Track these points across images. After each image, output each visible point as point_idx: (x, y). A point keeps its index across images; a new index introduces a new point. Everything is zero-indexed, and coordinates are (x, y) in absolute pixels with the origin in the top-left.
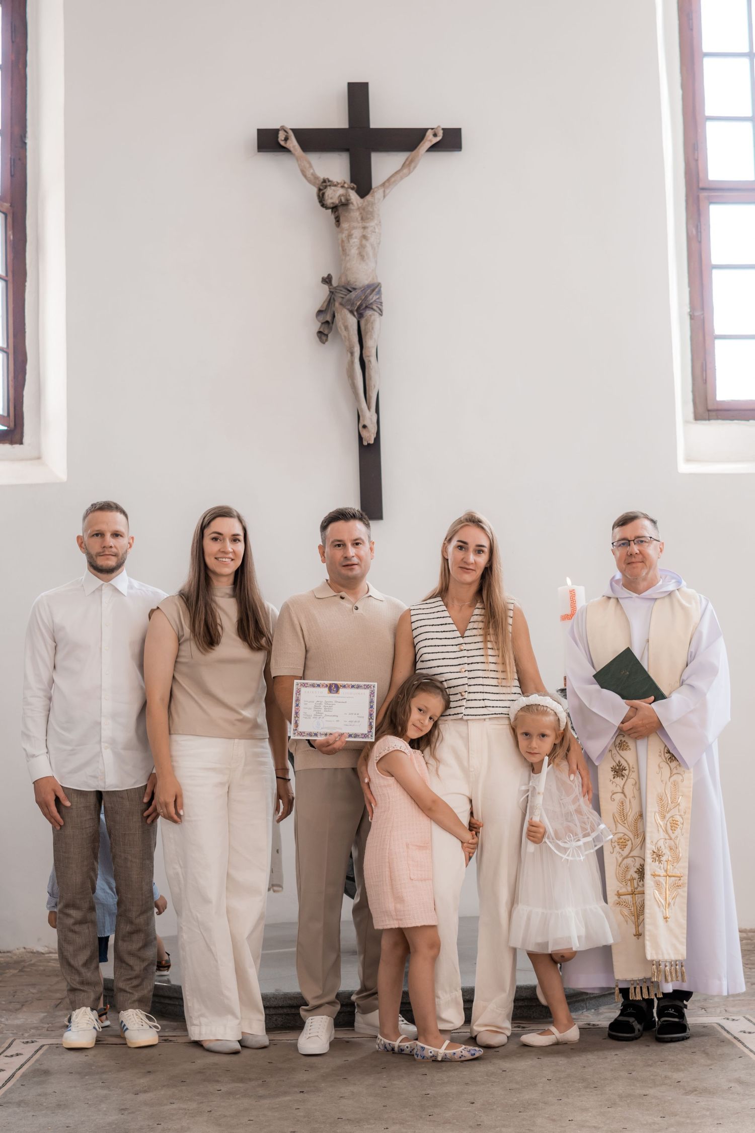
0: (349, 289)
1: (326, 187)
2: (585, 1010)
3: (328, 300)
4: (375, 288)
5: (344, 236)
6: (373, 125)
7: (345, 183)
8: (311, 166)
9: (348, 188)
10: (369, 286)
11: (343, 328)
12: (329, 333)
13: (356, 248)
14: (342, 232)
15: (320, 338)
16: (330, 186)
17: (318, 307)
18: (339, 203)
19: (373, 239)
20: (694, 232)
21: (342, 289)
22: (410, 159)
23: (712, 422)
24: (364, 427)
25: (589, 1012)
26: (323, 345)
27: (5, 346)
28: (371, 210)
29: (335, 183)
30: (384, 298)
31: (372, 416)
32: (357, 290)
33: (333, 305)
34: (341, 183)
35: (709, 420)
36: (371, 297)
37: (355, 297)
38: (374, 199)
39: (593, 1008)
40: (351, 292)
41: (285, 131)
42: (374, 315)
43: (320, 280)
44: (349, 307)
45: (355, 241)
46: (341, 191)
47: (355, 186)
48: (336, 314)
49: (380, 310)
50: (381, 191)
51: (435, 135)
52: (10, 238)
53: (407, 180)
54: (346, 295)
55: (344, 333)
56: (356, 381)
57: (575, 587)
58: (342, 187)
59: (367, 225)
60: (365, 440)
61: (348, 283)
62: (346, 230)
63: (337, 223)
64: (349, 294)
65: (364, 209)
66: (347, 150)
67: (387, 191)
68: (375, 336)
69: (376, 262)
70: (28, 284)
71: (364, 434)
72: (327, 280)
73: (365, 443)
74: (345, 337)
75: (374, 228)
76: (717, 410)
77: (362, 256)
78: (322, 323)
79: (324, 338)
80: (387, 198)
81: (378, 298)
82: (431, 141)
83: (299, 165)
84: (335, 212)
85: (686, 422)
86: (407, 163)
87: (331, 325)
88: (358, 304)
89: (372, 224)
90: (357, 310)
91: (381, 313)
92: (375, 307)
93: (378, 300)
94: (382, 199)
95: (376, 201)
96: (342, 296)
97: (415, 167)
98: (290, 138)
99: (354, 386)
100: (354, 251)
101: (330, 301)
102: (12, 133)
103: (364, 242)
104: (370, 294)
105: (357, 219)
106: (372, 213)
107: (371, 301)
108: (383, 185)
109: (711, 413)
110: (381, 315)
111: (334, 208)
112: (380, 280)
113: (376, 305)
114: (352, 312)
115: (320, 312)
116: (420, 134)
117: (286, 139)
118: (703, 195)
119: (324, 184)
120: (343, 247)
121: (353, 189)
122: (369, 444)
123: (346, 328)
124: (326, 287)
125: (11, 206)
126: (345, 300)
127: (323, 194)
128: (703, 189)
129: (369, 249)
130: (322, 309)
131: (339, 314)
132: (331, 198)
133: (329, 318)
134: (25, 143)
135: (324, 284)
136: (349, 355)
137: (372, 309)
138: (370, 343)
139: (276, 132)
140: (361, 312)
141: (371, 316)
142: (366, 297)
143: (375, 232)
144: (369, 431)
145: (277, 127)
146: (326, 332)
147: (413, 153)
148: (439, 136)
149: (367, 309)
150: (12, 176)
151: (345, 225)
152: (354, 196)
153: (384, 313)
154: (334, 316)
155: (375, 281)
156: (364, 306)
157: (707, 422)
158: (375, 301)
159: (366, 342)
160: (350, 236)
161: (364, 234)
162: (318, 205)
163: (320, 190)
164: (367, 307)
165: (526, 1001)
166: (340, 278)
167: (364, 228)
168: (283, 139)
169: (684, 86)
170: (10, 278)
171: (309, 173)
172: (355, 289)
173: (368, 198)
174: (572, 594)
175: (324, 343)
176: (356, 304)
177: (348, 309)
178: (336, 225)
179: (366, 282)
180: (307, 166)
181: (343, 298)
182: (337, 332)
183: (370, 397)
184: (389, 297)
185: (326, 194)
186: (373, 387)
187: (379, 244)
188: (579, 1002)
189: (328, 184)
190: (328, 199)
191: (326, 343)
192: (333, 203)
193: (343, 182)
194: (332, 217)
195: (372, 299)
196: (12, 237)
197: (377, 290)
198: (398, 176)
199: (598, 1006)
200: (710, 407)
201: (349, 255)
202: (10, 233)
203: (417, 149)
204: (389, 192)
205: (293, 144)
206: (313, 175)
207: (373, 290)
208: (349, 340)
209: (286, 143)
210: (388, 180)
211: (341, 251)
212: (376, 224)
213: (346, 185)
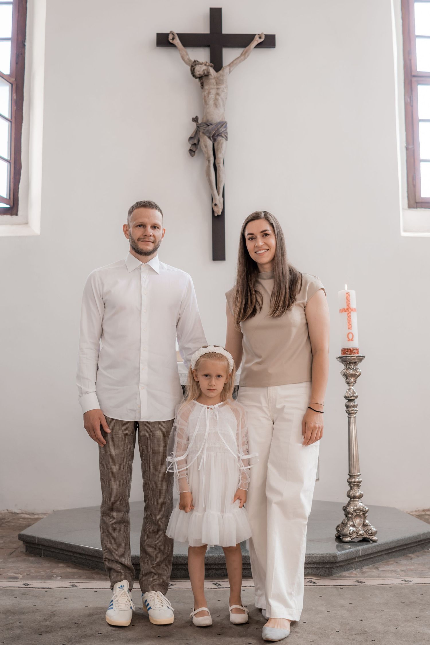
0: (208, 124)
1: (196, 65)
2: (354, 570)
3: (196, 131)
4: (223, 124)
5: (206, 93)
6: (224, 32)
7: (207, 63)
8: (187, 54)
9: (208, 66)
10: (220, 123)
11: (204, 146)
12: (196, 150)
13: (212, 100)
14: (204, 91)
15: (191, 154)
16: (198, 64)
17: (189, 135)
18: (203, 74)
19: (222, 95)
20: (409, 100)
21: (204, 124)
22: (245, 51)
23: (419, 209)
24: (216, 205)
25: (356, 571)
26: (192, 158)
27: (9, 159)
28: (222, 79)
29: (201, 63)
30: (229, 130)
31: (220, 199)
32: (213, 125)
33: (198, 134)
34: (205, 63)
35: (417, 208)
36: (221, 129)
37: (212, 129)
38: (224, 73)
39: (359, 568)
40: (209, 126)
41: (173, 34)
42: (222, 140)
43: (191, 119)
44: (208, 135)
45: (212, 96)
46: (204, 67)
47: (213, 65)
48: (200, 139)
49: (226, 137)
50: (228, 68)
51: (260, 38)
52: (14, 98)
53: (243, 63)
54: (206, 128)
55: (204, 149)
56: (211, 178)
57: (349, 291)
58: (205, 65)
59: (219, 87)
60: (216, 213)
61: (208, 121)
62: (207, 90)
63: (202, 86)
64: (207, 127)
65: (218, 78)
66: (208, 46)
67: (232, 69)
68: (223, 152)
69: (224, 109)
70: (24, 124)
71: (215, 209)
72: (195, 120)
73: (216, 215)
74: (205, 151)
75: (224, 89)
76: (422, 203)
77: (216, 105)
78: (192, 145)
79: (193, 153)
80: (231, 73)
81: (225, 130)
82: (258, 41)
83: (181, 54)
84: (201, 80)
85: (403, 209)
86: (244, 53)
87: (197, 145)
88: (213, 133)
89: (222, 87)
90: (213, 137)
91: (226, 139)
92: (223, 135)
93: (225, 131)
94: (228, 73)
95: (225, 74)
96: (204, 128)
97: (248, 56)
98: (175, 38)
99: (210, 181)
100: (211, 102)
101: (197, 132)
102: (17, 40)
103: (217, 97)
104: (221, 127)
105: (214, 84)
106: (222, 80)
107: (221, 132)
108: (229, 65)
109: (418, 205)
110: (227, 140)
111: (200, 78)
112: (226, 120)
113: (224, 134)
114: (209, 138)
115: (191, 138)
116: (251, 37)
117: (173, 39)
118: (414, 79)
119: (195, 63)
120: (205, 100)
121: (211, 66)
122: (218, 216)
123: (206, 146)
124: (194, 124)
125: (15, 80)
126: (205, 131)
127: (194, 69)
128: (414, 76)
129: (220, 101)
130: (192, 136)
131: (202, 139)
132: (199, 71)
133: (196, 141)
134: (24, 45)
135: (194, 122)
136: (207, 162)
137: (222, 136)
138: (220, 156)
139: (167, 35)
140: (215, 138)
141: (221, 140)
142: (218, 129)
143: (224, 91)
144: (218, 208)
145: (168, 32)
146: (194, 150)
147: (247, 48)
148: (263, 38)
149: (219, 136)
150: (17, 63)
151: (206, 87)
152: (212, 71)
153: (228, 139)
154: (199, 141)
155: (224, 120)
156: (217, 134)
157: (415, 209)
158: (223, 132)
159: (217, 155)
160: (209, 93)
161: (217, 92)
162: (191, 76)
163: (192, 66)
164: (218, 135)
165: (316, 564)
166: (203, 118)
167: (218, 89)
168: (171, 38)
169: (403, 18)
170: (13, 121)
171: (186, 58)
172: (211, 124)
173: (221, 72)
174: (348, 295)
175: (193, 156)
176: (212, 133)
177: (207, 136)
178: (201, 87)
179: (218, 121)
180: (185, 54)
181: (204, 129)
182: (201, 151)
183: (219, 188)
184: (231, 130)
185: (196, 69)
186: (221, 181)
187: (226, 98)
188: (350, 564)
189: (197, 63)
190: (197, 72)
191: (194, 156)
192: (200, 74)
193: (206, 62)
194: (199, 84)
195: (222, 130)
196: (15, 97)
197: (224, 125)
198: (238, 61)
199: (362, 567)
200: (417, 201)
201: (208, 104)
202: (14, 95)
203: (249, 45)
204: (233, 70)
205: (177, 42)
206: (189, 59)
207: (222, 125)
208: (208, 153)
209: (173, 41)
210: (233, 62)
211: (204, 102)
212: (225, 87)
213: (207, 64)
